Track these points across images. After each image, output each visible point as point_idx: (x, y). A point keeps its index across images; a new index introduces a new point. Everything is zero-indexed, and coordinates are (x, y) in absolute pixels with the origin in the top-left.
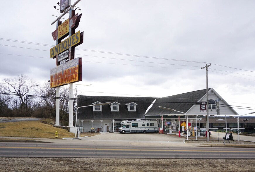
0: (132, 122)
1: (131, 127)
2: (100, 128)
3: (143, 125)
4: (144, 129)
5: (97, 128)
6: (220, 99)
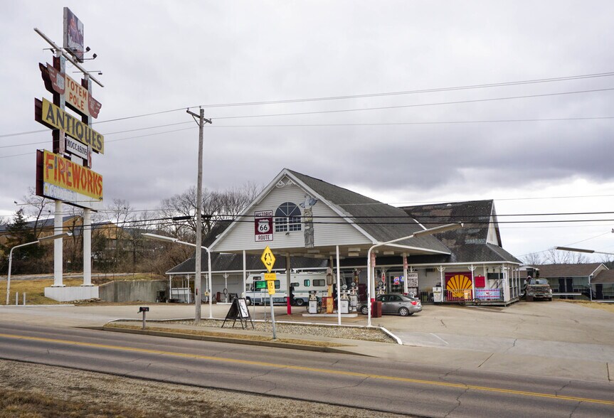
2: (222, 292)
4: (299, 295)
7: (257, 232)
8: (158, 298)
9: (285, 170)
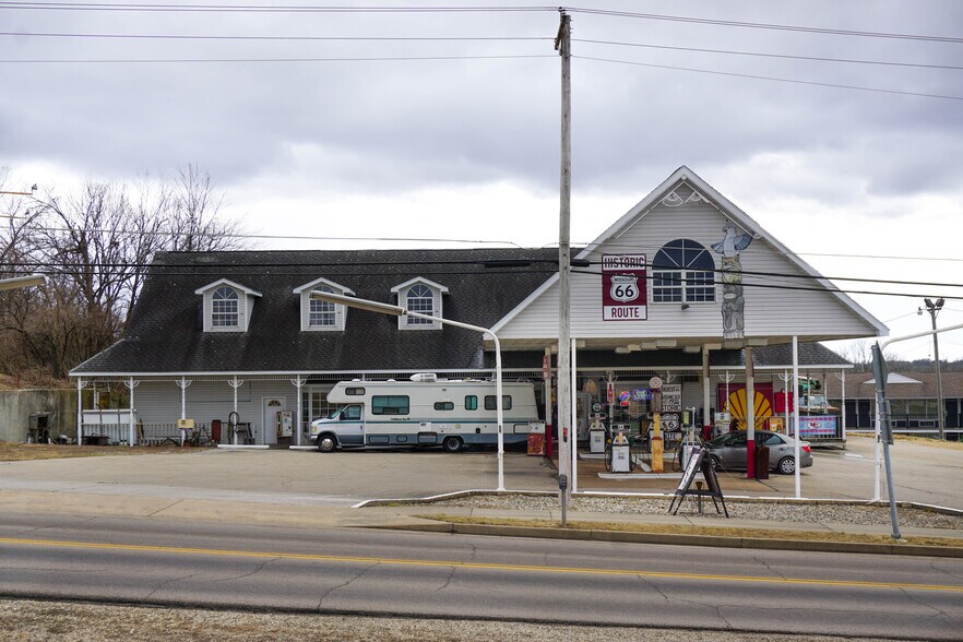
0: (374, 389)
1: (367, 414)
2: (224, 419)
3: (440, 406)
4: (452, 430)
5: (207, 421)
6: (750, 237)
7: (607, 300)
8: (32, 433)
9: (683, 171)
